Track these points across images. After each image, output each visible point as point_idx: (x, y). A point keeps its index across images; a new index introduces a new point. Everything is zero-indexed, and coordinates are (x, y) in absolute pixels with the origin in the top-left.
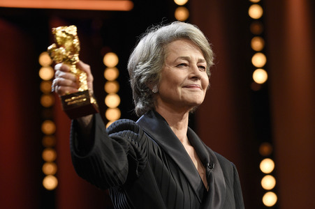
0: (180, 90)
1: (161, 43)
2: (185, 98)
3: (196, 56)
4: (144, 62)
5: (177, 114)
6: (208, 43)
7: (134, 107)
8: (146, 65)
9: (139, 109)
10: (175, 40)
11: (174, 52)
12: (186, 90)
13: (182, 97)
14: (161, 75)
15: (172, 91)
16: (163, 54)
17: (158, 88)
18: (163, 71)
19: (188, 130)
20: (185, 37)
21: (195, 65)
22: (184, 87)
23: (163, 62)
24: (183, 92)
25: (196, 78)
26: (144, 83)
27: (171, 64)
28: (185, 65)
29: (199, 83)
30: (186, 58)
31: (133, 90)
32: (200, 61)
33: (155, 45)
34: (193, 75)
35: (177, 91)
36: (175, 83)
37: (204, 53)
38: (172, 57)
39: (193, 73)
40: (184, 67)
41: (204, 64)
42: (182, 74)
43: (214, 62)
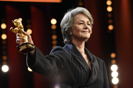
0: (80, 33)
1: (73, 15)
2: (83, 36)
3: (86, 20)
4: (66, 23)
5: (80, 43)
6: (91, 15)
7: (64, 41)
8: (67, 24)
9: (65, 41)
10: (78, 14)
11: (78, 19)
12: (83, 33)
13: (81, 36)
14: (73, 28)
15: (77, 34)
16: (74, 20)
17: (72, 32)
18: (74, 26)
19: (85, 48)
20: (82, 13)
21: (86, 23)
22: (82, 32)
23: (73, 23)
24: (81, 34)
25: (86, 28)
26: (67, 31)
27: (77, 23)
28: (82, 23)
29: (87, 30)
30: (83, 21)
31: (63, 34)
32: (88, 22)
33: (70, 16)
34: (85, 27)
35: (79, 34)
36: (78, 31)
37: (89, 19)
38: (77, 21)
39: (85, 26)
40: (82, 24)
41: (90, 23)
42: (81, 27)
43: (93, 22)
